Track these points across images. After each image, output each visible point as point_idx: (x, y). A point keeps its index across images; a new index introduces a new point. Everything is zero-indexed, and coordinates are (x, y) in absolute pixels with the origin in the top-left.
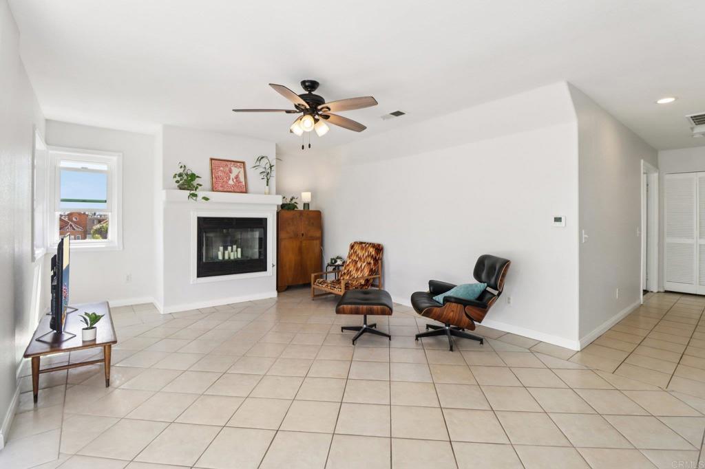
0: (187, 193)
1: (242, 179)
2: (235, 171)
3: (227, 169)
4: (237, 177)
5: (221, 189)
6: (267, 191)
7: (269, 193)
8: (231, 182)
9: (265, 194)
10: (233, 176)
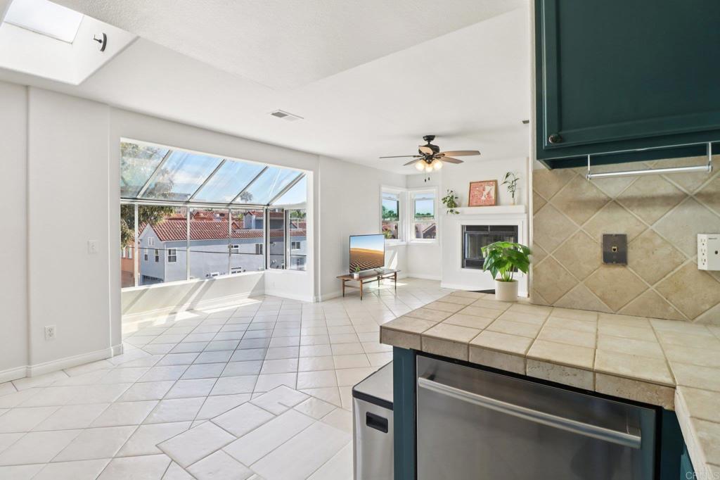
0: (449, 209)
1: (493, 194)
2: (488, 188)
3: (482, 188)
4: (488, 194)
5: (475, 204)
6: (512, 202)
7: (514, 204)
8: (483, 198)
9: (510, 205)
10: (485, 193)
